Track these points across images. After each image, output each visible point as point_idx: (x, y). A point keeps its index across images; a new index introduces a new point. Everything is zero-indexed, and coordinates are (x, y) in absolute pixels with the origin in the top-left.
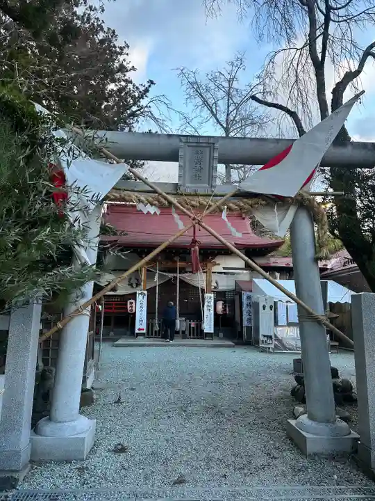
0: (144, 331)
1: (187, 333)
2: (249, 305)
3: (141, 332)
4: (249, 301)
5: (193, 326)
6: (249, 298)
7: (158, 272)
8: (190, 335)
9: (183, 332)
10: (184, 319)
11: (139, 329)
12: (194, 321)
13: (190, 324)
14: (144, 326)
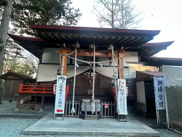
0: (63, 113)
1: (101, 113)
2: (160, 90)
3: (60, 113)
4: (160, 86)
5: (106, 107)
6: (160, 83)
7: (76, 59)
8: (104, 115)
9: (98, 113)
10: (99, 101)
11: (58, 111)
12: (107, 103)
13: (104, 106)
14: (63, 108)
